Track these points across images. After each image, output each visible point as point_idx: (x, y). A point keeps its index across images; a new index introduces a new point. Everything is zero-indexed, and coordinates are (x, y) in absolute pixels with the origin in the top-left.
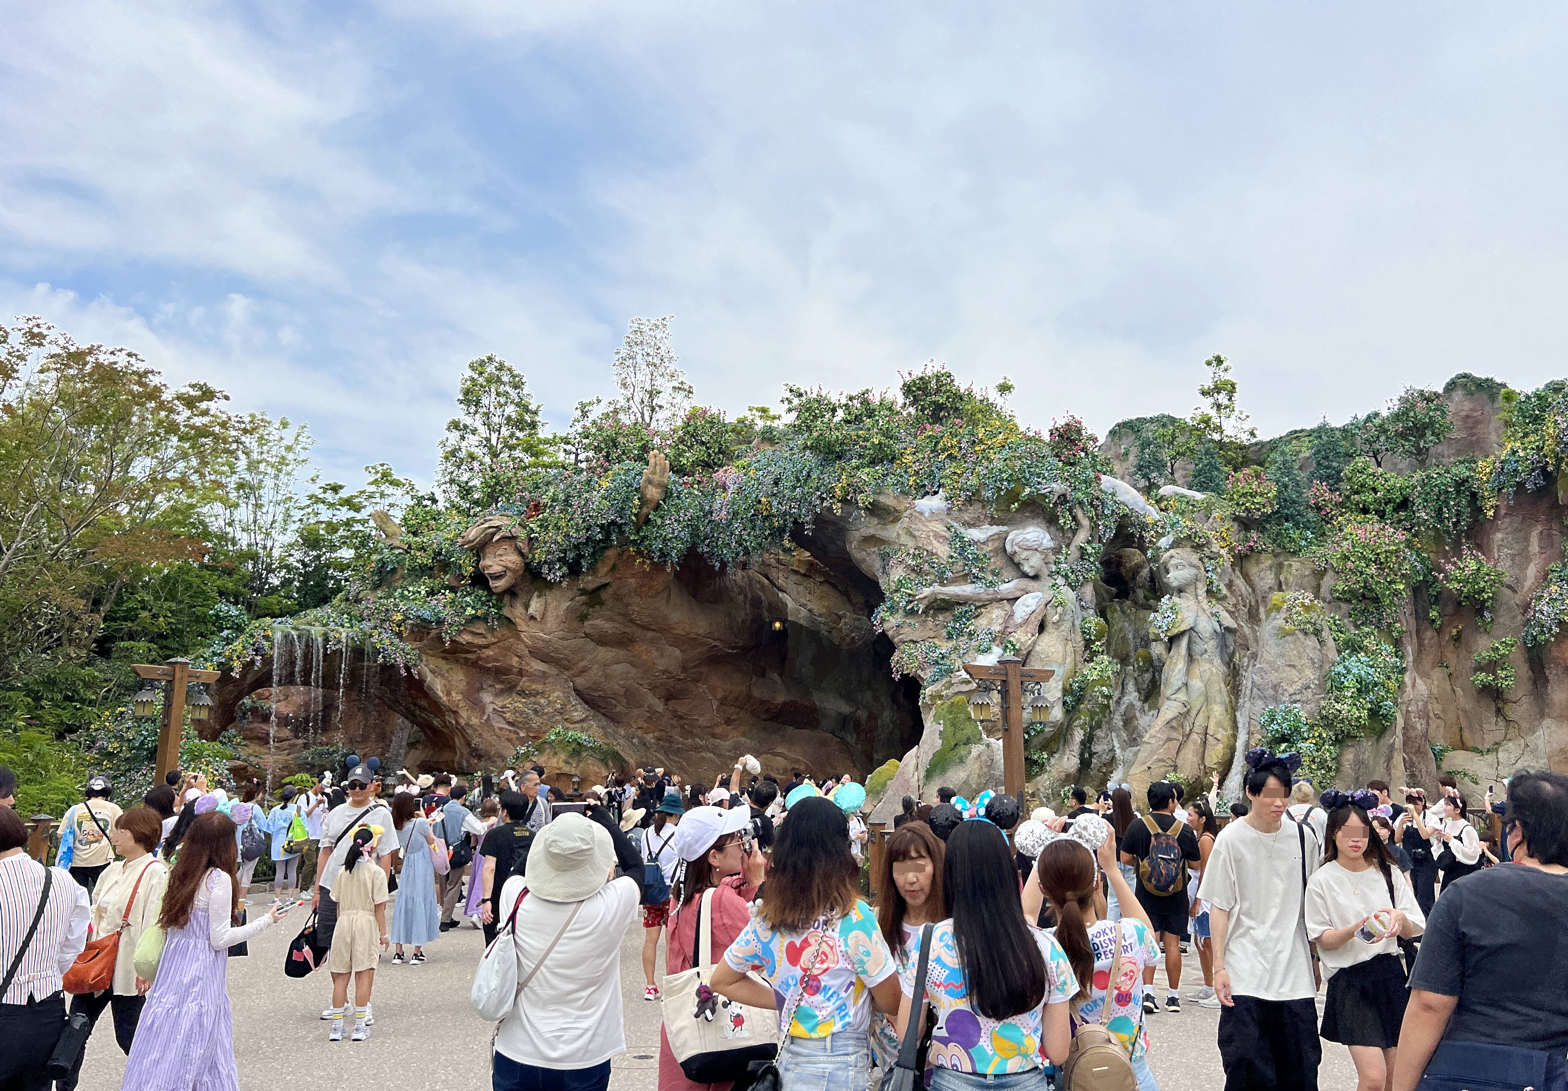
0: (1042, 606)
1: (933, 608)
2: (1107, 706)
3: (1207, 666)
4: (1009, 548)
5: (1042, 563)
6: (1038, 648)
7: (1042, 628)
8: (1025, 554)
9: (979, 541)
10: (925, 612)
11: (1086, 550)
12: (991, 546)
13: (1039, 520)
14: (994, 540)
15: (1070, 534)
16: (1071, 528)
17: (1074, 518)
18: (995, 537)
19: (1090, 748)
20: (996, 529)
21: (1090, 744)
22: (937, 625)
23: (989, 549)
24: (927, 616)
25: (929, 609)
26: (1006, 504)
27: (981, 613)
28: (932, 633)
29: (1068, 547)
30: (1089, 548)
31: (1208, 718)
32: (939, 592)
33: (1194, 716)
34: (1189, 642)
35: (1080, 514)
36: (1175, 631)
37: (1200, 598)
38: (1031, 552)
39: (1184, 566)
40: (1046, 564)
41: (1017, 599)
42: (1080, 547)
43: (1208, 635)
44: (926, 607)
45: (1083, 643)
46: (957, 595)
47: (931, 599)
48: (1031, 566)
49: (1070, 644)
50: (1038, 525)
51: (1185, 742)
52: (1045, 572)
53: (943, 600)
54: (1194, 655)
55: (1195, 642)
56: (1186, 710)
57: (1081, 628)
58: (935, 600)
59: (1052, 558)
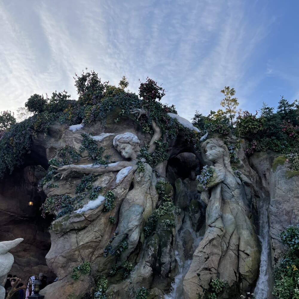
0: (131, 173)
1: (70, 177)
2: (171, 232)
3: (235, 205)
4: (114, 143)
5: (133, 151)
6: (128, 197)
7: (132, 187)
8: (122, 146)
9: (98, 141)
10: (66, 179)
11: (158, 144)
12: (105, 143)
13: (132, 130)
14: (106, 140)
15: (149, 136)
16: (149, 132)
17: (151, 128)
18: (107, 138)
19: (159, 260)
20: (108, 134)
21: (160, 257)
22: (71, 186)
23: (104, 145)
24: (67, 182)
25: (69, 178)
26: (112, 119)
27: (97, 179)
28: (68, 191)
29: (149, 143)
30: (160, 143)
31: (239, 239)
32: (73, 168)
33: (229, 238)
34: (222, 191)
35: (154, 125)
36: (212, 184)
37: (226, 165)
38: (125, 144)
39: (215, 147)
40: (136, 152)
41: (118, 171)
42: (155, 143)
43: (233, 186)
44: (67, 176)
45: (157, 195)
46: (84, 169)
47: (69, 171)
48: (127, 153)
49: (149, 195)
50: (131, 132)
51: (224, 256)
52: (135, 156)
53: (76, 172)
54: (225, 198)
55: (226, 191)
56: (222, 233)
57: (156, 187)
58: (72, 172)
59: (139, 149)
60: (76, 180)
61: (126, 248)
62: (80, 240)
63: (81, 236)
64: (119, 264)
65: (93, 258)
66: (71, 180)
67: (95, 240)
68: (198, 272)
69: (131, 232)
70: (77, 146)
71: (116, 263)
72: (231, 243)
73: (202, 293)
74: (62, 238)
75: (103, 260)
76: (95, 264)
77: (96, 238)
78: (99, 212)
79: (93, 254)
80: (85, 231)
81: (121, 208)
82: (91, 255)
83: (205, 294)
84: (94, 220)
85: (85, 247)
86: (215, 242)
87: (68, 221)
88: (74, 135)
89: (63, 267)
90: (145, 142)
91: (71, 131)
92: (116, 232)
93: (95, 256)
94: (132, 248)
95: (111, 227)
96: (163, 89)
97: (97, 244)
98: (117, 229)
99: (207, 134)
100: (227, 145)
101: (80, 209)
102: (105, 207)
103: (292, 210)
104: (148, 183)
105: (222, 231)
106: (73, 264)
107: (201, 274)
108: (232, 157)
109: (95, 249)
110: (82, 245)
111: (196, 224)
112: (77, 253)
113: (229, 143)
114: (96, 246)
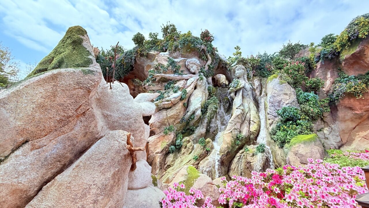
2: (216, 112)
4: (186, 64)
5: (197, 69)
6: (193, 93)
7: (195, 88)
8: (191, 65)
9: (177, 62)
10: (159, 82)
11: (210, 66)
12: (181, 64)
13: (196, 57)
14: (182, 62)
15: (205, 62)
16: (205, 60)
17: (207, 57)
18: (182, 61)
19: (210, 125)
20: (183, 59)
21: (210, 124)
22: (162, 86)
23: (180, 64)
24: (159, 83)
25: (160, 81)
26: (186, 50)
27: (177, 83)
28: (160, 88)
29: (205, 66)
30: (211, 66)
31: (250, 115)
32: (163, 76)
33: (246, 114)
34: (243, 92)
35: (209, 56)
36: (238, 88)
37: (245, 79)
38: (193, 65)
39: (240, 69)
40: (198, 69)
41: (188, 80)
42: (208, 66)
43: (249, 89)
44: (159, 80)
45: (208, 94)
46: (169, 77)
47: (160, 77)
48: (193, 69)
49: (204, 93)
50: (196, 58)
51: (242, 123)
52: (197, 72)
53: (164, 78)
54: (244, 96)
55: (245, 92)
56: (243, 112)
57: (208, 89)
58: (162, 78)
59: (200, 68)
60: (164, 83)
61: (193, 118)
62: (168, 114)
63: (169, 112)
64: (188, 127)
65: (175, 124)
66: (161, 83)
67: (176, 114)
68: (231, 130)
69: (196, 110)
70: (166, 64)
71: (186, 127)
72: (247, 117)
73: (233, 141)
74: (158, 112)
75: (180, 125)
76: (175, 127)
77: (177, 113)
78: (178, 100)
79: (174, 122)
80: (171, 109)
81: (190, 98)
82: (173, 122)
83: (234, 141)
84: (175, 104)
85: (171, 117)
86: (239, 116)
87: (162, 103)
88: (163, 58)
89: (159, 128)
90: (203, 64)
91: (161, 55)
92: (187, 111)
93: (175, 122)
94: (196, 119)
95: (184, 108)
96: (213, 36)
97: (177, 116)
98: (188, 109)
99: (236, 63)
100: (246, 68)
101: (168, 98)
102: (182, 97)
103: (281, 100)
104: (204, 87)
105: (243, 111)
106: (164, 126)
107: (233, 131)
108: (248, 75)
109: (176, 119)
110: (169, 116)
111: (226, 109)
112: (166, 120)
113: (247, 68)
114: (176, 118)
